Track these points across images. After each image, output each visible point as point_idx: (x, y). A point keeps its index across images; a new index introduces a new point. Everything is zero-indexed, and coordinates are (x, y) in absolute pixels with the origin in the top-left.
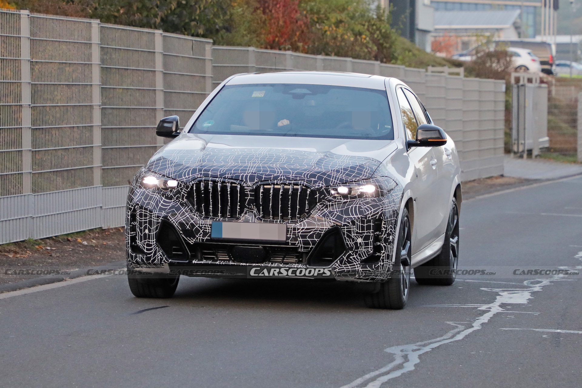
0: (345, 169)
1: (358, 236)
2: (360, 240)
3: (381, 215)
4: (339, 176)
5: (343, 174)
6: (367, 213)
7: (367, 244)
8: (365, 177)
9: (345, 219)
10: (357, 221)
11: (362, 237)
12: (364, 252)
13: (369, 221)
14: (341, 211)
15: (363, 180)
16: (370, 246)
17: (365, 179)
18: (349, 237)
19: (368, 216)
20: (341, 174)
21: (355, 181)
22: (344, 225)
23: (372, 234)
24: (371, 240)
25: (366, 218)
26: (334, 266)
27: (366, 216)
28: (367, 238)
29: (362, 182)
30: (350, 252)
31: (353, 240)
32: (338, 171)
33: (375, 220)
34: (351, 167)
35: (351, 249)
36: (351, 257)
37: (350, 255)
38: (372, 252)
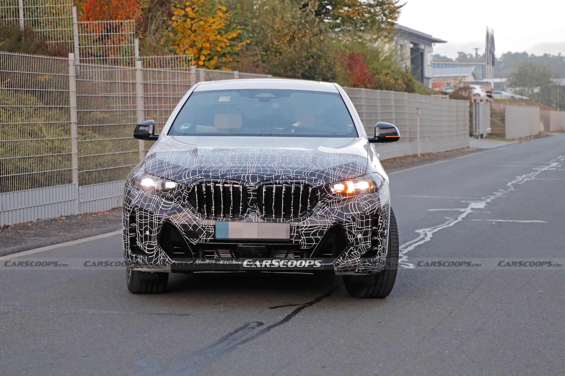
0: (341, 167)
1: (358, 232)
2: (360, 236)
3: (377, 211)
4: (337, 173)
5: (340, 172)
6: (366, 209)
7: (366, 239)
8: (360, 174)
9: (346, 216)
10: (357, 218)
11: (361, 233)
12: (363, 247)
13: (367, 217)
14: (342, 208)
15: (358, 177)
16: (368, 241)
17: (361, 176)
18: (350, 233)
19: (367, 212)
20: (338, 171)
21: (352, 178)
22: (346, 222)
23: (370, 229)
24: (370, 235)
25: (365, 214)
26: (337, 262)
27: (365, 212)
28: (366, 233)
29: (358, 179)
30: (352, 248)
31: (354, 236)
32: (334, 169)
33: (373, 216)
34: (345, 165)
35: (352, 245)
36: (352, 253)
37: (351, 251)
38: (370, 246)
